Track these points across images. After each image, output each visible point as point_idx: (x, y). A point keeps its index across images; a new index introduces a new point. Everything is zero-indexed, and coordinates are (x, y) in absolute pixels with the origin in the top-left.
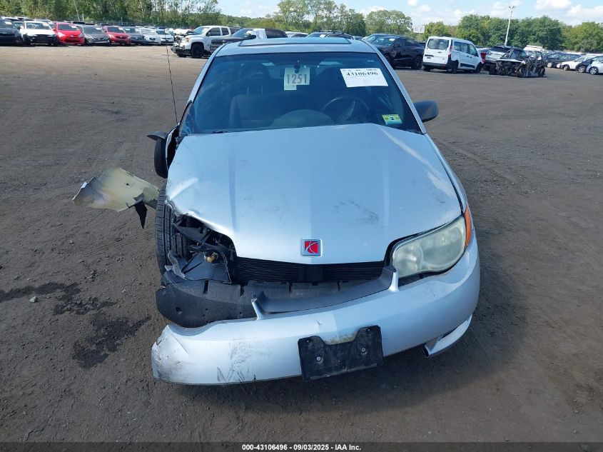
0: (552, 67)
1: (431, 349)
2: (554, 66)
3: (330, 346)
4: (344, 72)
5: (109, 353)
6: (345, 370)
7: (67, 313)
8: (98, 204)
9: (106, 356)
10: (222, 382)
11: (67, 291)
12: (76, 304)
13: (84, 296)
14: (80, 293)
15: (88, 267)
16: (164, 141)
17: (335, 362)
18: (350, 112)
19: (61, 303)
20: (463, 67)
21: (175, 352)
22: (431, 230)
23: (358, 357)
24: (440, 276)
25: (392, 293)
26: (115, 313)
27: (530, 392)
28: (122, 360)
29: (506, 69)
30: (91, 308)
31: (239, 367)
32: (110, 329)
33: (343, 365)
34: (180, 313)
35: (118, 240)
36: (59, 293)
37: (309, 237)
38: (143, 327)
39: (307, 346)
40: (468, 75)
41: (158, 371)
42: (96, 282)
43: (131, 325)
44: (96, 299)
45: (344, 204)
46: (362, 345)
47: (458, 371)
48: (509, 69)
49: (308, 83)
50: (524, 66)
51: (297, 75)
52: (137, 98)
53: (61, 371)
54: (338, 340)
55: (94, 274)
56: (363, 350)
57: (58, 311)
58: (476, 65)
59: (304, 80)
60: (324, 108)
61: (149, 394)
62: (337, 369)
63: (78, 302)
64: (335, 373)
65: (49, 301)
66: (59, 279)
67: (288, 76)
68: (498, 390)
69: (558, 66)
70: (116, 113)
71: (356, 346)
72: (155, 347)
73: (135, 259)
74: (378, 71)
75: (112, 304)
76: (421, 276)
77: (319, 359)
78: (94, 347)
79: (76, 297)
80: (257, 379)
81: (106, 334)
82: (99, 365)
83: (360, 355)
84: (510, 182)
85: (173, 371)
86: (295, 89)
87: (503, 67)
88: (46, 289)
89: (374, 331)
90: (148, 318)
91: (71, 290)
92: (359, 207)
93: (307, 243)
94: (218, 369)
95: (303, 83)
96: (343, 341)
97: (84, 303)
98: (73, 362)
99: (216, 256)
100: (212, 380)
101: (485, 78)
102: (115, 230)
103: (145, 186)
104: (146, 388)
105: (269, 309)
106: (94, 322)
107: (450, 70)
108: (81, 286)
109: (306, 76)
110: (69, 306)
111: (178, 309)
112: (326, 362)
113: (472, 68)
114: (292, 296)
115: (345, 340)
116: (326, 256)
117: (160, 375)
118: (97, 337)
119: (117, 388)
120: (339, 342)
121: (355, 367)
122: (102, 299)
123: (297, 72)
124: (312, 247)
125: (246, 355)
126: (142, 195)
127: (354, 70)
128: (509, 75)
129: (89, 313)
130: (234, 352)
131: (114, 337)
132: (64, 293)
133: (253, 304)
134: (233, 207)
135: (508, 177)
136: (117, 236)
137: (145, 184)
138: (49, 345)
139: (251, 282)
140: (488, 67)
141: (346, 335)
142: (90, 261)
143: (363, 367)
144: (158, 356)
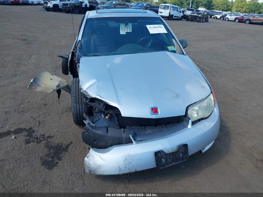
0: (210, 17)
1: (203, 150)
2: (211, 17)
3: (168, 154)
4: (148, 26)
5: (58, 161)
6: (174, 164)
7: (32, 143)
8: (39, 89)
9: (57, 163)
10: (121, 173)
11: (28, 132)
12: (35, 138)
13: (37, 134)
14: (35, 133)
15: (34, 119)
16: (67, 59)
17: (169, 160)
18: (149, 44)
19: (27, 138)
20: (175, 18)
21: (97, 161)
22: (199, 101)
23: (179, 158)
24: (206, 120)
25: (189, 129)
26: (55, 141)
27: (240, 164)
28: (65, 164)
29: (193, 19)
30: (43, 140)
31: (128, 166)
32: (55, 150)
33: (173, 161)
34: (96, 142)
35: (45, 105)
36: (25, 133)
37: (153, 106)
38: (70, 147)
39: (158, 155)
40: (178, 21)
41: (89, 170)
42: (41, 126)
43: (64, 147)
44: (43, 135)
45: (164, 90)
46: (180, 152)
47: (210, 158)
48: (194, 19)
49: (131, 31)
50: (200, 17)
51: (126, 27)
52: (33, 32)
53: (39, 172)
54: (171, 151)
55: (39, 122)
56: (181, 154)
57: (27, 142)
58: (180, 17)
59: (129, 30)
60: (138, 42)
61: (83, 180)
62: (171, 163)
63: (36, 137)
64: (170, 165)
65: (22, 137)
66: (22, 126)
67: (122, 28)
68: (228, 164)
69: (213, 17)
70: (25, 40)
71: (178, 153)
72: (86, 159)
73: (56, 114)
74: (162, 26)
75: (52, 137)
76: (199, 120)
77: (163, 160)
78: (50, 159)
79: (34, 134)
80: (137, 170)
81: (54, 152)
82: (55, 167)
83: (180, 157)
84: (207, 71)
85: (97, 170)
86: (125, 34)
87: (192, 18)
88: (18, 131)
89: (185, 146)
90: (71, 143)
91: (30, 131)
92: (171, 91)
93: (152, 109)
94: (119, 167)
95: (129, 31)
96: (172, 152)
97: (39, 137)
98: (43, 167)
99: (109, 116)
100: (116, 172)
101: (184, 22)
102: (42, 100)
103: (60, 80)
104: (81, 177)
105: (138, 139)
106: (46, 146)
107: (170, 19)
108: (34, 129)
109: (130, 28)
110: (32, 139)
111: (94, 141)
112: (166, 161)
113: (179, 18)
114: (147, 132)
115: (173, 151)
116: (161, 114)
117: (90, 171)
118: (50, 154)
119: (68, 178)
120: (171, 152)
121: (178, 161)
122: (47, 135)
123: (126, 26)
124: (155, 110)
125: (131, 161)
126: (59, 85)
127: (152, 26)
128: (194, 21)
129: (42, 142)
130: (126, 159)
131: (58, 153)
132: (27, 133)
133: (131, 137)
134: (116, 93)
135: (206, 68)
136: (44, 103)
137: (60, 79)
138: (28, 160)
139: (127, 127)
140: (185, 17)
141: (174, 149)
142: (35, 116)
143: (181, 161)
144: (89, 163)
